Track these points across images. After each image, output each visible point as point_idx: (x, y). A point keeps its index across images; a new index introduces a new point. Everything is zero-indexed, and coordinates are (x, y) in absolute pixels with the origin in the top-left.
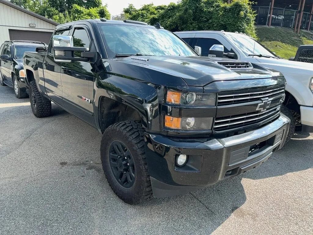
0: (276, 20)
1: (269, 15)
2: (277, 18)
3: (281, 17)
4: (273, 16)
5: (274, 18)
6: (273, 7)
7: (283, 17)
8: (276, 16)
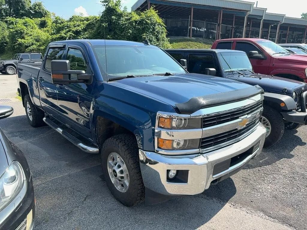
0: (198, 32)
1: (190, 27)
2: (198, 30)
3: (203, 30)
4: (193, 28)
5: (196, 30)
6: (192, 20)
7: (205, 29)
8: (197, 29)
